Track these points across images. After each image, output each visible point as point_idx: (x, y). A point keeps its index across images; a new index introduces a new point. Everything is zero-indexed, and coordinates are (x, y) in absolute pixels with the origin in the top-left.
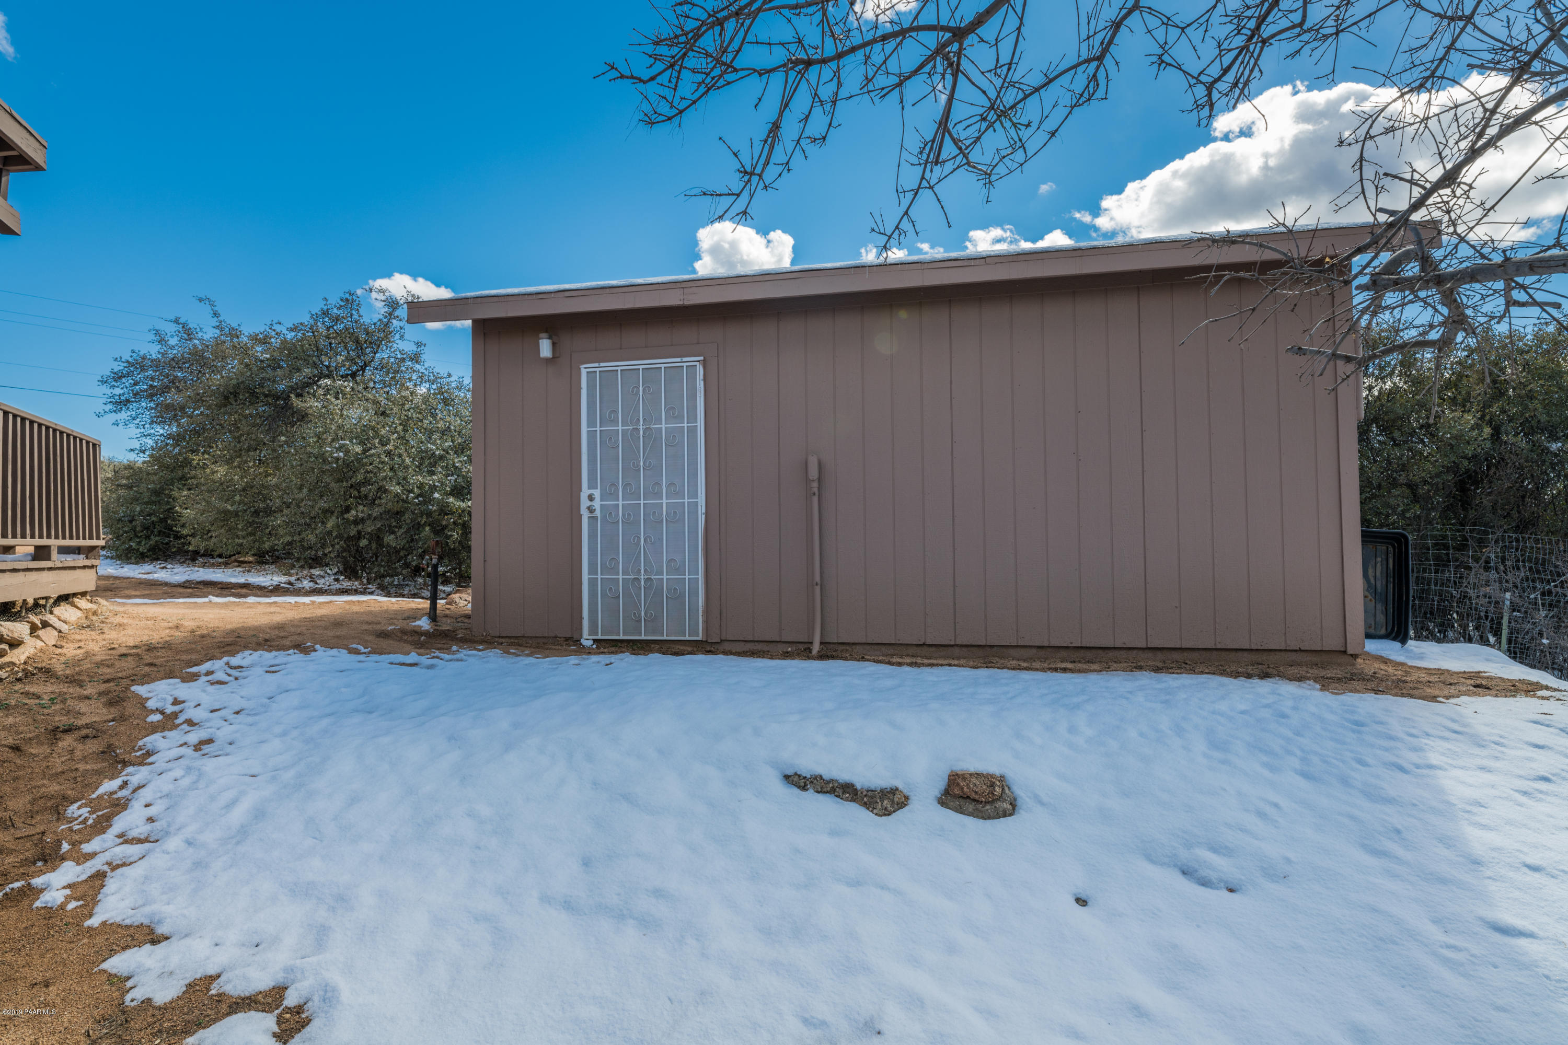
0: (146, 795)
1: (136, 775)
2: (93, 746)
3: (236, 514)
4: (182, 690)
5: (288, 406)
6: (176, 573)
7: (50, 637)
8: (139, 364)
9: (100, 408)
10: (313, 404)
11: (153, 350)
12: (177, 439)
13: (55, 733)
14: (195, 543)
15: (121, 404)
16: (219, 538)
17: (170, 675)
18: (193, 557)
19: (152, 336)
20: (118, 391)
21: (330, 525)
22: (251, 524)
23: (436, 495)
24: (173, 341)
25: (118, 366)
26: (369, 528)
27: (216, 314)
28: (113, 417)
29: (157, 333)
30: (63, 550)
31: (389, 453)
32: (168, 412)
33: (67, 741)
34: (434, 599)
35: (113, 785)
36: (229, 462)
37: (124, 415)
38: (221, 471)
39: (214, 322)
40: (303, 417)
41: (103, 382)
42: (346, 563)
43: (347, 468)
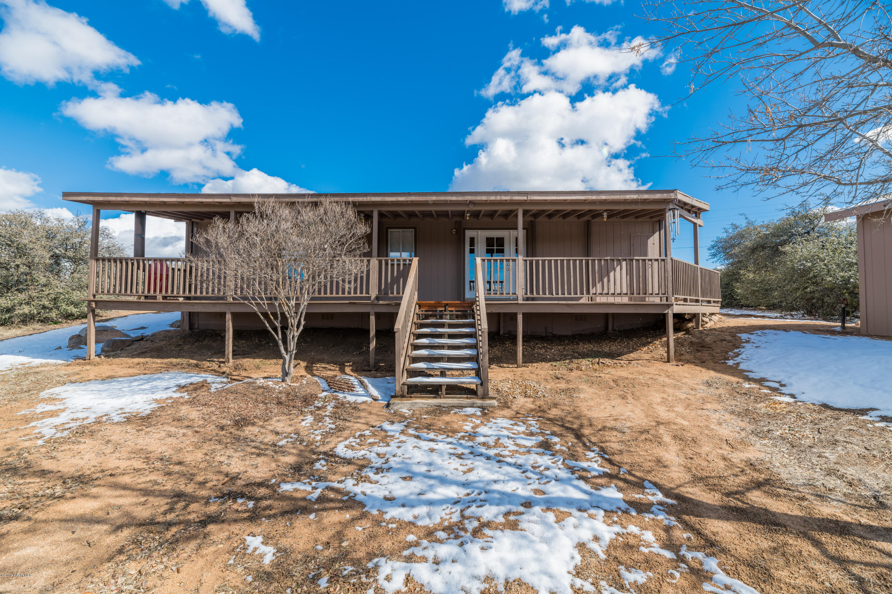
0: (745, 353)
1: (742, 350)
2: (730, 344)
3: (758, 291)
4: (750, 336)
5: (777, 249)
6: (738, 312)
7: (712, 323)
8: (719, 241)
9: (708, 258)
10: (787, 248)
11: (724, 235)
12: (732, 264)
13: (722, 340)
14: (743, 302)
15: (714, 255)
16: (752, 300)
17: (746, 333)
18: (741, 307)
19: (723, 230)
20: (713, 251)
21: (798, 294)
22: (764, 295)
23: (852, 280)
24: (730, 231)
25: (713, 243)
26: (817, 295)
27: (747, 218)
28: (712, 260)
29: (725, 229)
30: (714, 302)
31: (825, 265)
32: (729, 256)
33: (724, 342)
34: (843, 322)
35: (738, 350)
36: (754, 273)
37: (715, 259)
38: (751, 276)
39: (746, 221)
40: (785, 253)
41: (709, 249)
42: (807, 309)
43: (805, 272)
